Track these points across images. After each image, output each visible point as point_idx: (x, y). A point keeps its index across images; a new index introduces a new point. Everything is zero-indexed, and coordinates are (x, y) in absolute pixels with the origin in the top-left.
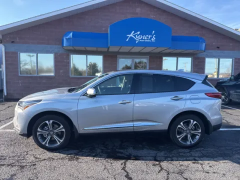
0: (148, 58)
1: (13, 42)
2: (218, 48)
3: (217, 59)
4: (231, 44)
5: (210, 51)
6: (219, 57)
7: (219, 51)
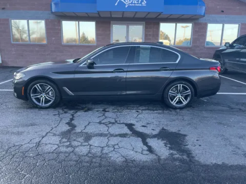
0: (144, 24)
1: (3, 9)
2: (223, 11)
3: (222, 25)
4: (238, 8)
5: (213, 15)
6: (224, 22)
7: (224, 16)
